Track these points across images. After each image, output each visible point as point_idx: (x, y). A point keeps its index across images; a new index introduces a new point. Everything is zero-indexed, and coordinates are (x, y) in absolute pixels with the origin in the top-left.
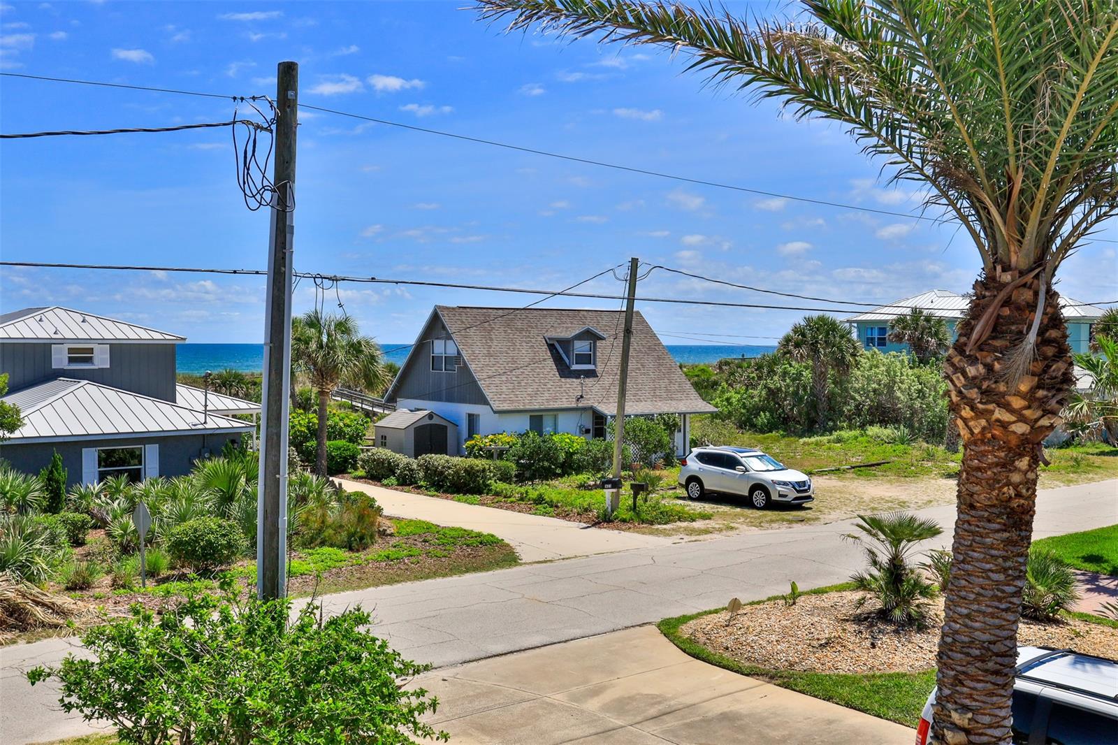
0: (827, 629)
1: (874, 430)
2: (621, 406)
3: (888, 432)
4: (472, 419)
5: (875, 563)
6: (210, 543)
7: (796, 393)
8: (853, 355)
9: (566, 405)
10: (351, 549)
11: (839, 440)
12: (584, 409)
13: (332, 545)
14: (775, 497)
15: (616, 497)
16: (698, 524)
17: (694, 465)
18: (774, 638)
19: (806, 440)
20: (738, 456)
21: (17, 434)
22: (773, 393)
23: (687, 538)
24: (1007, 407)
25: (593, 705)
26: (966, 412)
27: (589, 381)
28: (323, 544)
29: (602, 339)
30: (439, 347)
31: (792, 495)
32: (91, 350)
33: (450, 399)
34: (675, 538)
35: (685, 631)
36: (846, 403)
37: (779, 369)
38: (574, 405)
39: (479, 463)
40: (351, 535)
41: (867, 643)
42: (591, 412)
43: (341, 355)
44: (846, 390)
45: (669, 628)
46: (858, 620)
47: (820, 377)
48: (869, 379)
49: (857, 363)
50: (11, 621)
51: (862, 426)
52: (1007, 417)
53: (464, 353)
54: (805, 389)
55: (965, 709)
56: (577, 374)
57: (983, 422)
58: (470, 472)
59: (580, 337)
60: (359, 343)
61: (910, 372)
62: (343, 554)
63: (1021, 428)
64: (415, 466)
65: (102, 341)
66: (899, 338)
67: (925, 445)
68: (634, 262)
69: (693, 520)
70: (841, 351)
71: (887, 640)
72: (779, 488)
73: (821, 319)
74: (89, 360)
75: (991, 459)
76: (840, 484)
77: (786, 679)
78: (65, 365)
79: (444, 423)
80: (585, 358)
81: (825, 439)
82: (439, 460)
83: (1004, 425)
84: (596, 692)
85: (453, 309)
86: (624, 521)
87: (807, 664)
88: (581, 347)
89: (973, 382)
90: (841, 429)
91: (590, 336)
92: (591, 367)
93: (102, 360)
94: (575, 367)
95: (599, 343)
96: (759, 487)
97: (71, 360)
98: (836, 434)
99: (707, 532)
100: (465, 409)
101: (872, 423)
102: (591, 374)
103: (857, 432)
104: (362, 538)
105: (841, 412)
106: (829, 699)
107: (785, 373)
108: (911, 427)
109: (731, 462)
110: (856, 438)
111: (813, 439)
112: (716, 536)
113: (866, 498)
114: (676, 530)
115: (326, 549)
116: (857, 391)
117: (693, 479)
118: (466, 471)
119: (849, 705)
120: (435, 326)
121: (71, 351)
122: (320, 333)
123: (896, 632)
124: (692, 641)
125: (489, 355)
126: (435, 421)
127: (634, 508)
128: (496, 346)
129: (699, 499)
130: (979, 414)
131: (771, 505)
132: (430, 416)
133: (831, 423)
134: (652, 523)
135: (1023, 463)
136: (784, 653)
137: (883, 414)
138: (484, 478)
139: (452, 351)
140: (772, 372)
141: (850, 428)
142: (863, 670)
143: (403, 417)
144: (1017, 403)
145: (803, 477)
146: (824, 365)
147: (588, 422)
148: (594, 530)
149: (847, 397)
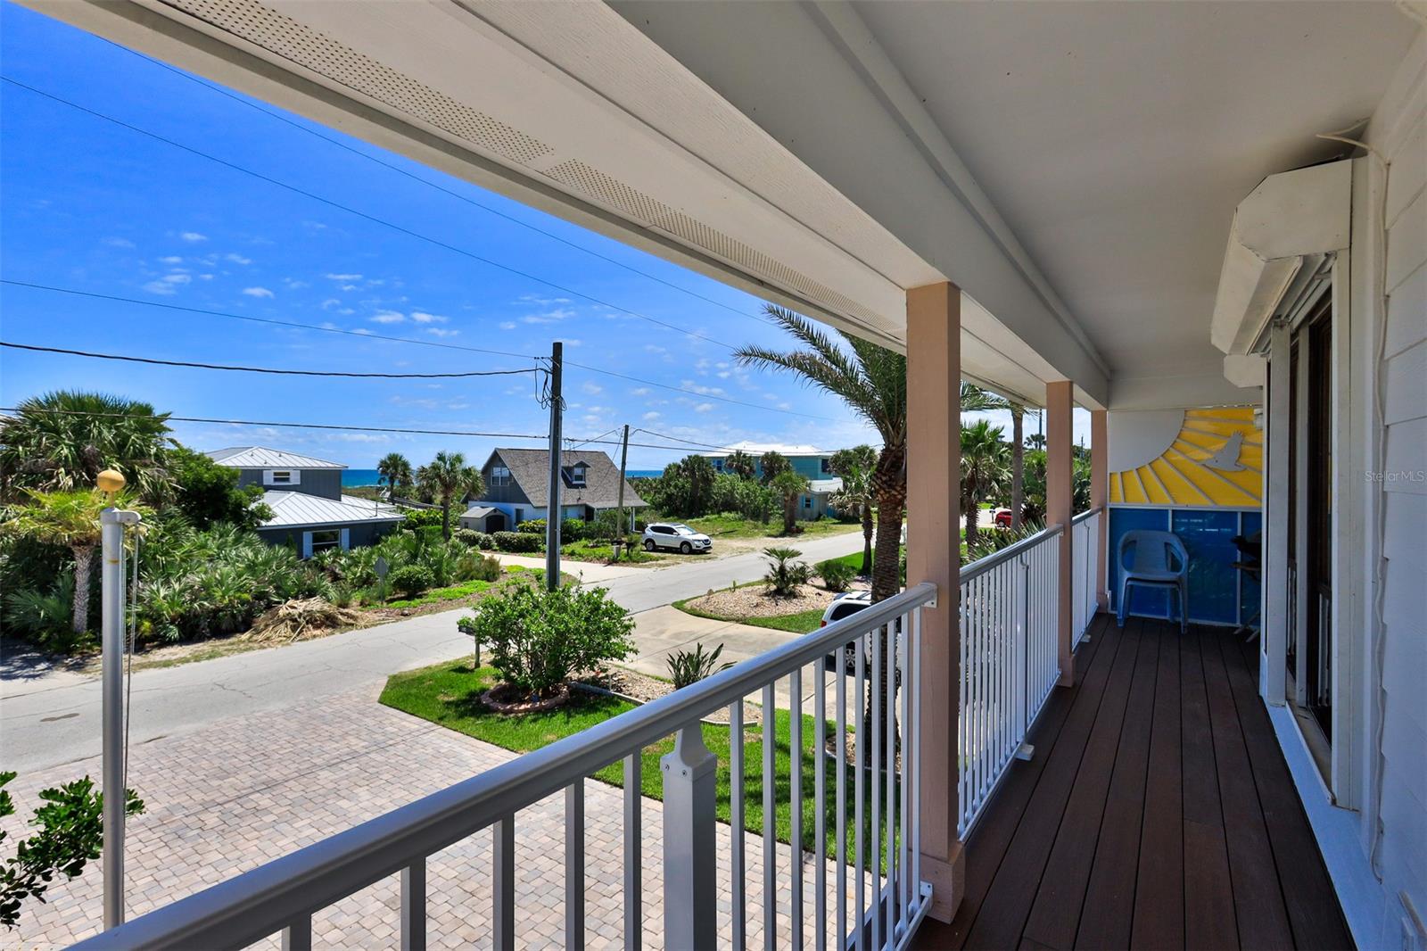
0: (756, 600)
1: (725, 514)
2: (621, 503)
3: (732, 515)
4: (519, 512)
5: (773, 569)
6: (418, 579)
7: (682, 496)
8: (713, 475)
9: (571, 503)
10: (488, 580)
11: (707, 520)
12: (581, 505)
13: (477, 579)
14: (694, 547)
15: (618, 550)
16: (661, 562)
17: (649, 533)
18: (732, 605)
19: (690, 520)
20: (674, 527)
21: (271, 523)
22: (670, 496)
23: (659, 569)
24: (896, 490)
25: (664, 637)
26: (882, 492)
27: (583, 490)
28: (472, 579)
29: (589, 467)
30: (496, 471)
31: (703, 546)
32: (288, 474)
33: (504, 501)
34: (654, 569)
35: (688, 605)
36: (708, 501)
37: (673, 483)
38: (576, 503)
39: (534, 535)
40: (487, 573)
41: (774, 604)
42: (584, 508)
43: (460, 477)
44: (709, 494)
45: (679, 606)
46: (766, 595)
47: (695, 486)
48: (720, 488)
49: (715, 480)
50: (328, 623)
51: (719, 513)
52: (896, 493)
53: (514, 475)
54: (687, 494)
55: (884, 589)
56: (576, 486)
57: (888, 495)
58: (528, 540)
59: (577, 466)
60: (470, 469)
61: (741, 484)
62: (484, 583)
63: (900, 497)
64: (491, 539)
65: (295, 468)
66: (730, 466)
67: (751, 521)
68: (627, 427)
69: (658, 560)
70: (707, 473)
71: (782, 602)
72: (696, 543)
73: (696, 456)
74: (287, 480)
75: (890, 507)
76: (718, 541)
77: (744, 621)
78: (272, 483)
79: (502, 514)
80: (580, 478)
81: (700, 520)
82: (506, 534)
83: (895, 496)
84: (662, 632)
85: (506, 450)
86: (624, 562)
87: (750, 615)
88: (578, 471)
89: (885, 482)
90: (708, 514)
91: (583, 465)
92: (583, 482)
93: (295, 479)
94: (575, 482)
95: (587, 469)
96: (686, 543)
97: (276, 480)
98: (706, 517)
99: (667, 565)
100: (515, 506)
101: (724, 511)
102: (584, 486)
103: (717, 516)
104: (494, 575)
105: (707, 506)
106: (765, 627)
107: (676, 486)
108: (742, 512)
109: (670, 531)
110: (716, 519)
111: (694, 520)
112: (672, 567)
113: (735, 547)
114: (652, 565)
115: (475, 581)
116: (715, 494)
117: (650, 540)
118: (525, 539)
119: (774, 628)
120: (495, 459)
121: (275, 474)
122: (445, 463)
123: (785, 599)
124: (692, 609)
125: (528, 476)
126: (498, 513)
127: (628, 555)
128: (531, 471)
129: (653, 551)
130: (886, 492)
131: (692, 552)
132: (495, 510)
133: (701, 512)
134: (638, 562)
135: (900, 508)
136: (739, 611)
137: (729, 505)
138: (537, 544)
139: (505, 473)
140: (669, 485)
141: (713, 513)
142: (775, 615)
143: (477, 511)
144: (899, 489)
145: (707, 537)
146: (698, 480)
147: (583, 513)
148: (609, 567)
149: (709, 497)
